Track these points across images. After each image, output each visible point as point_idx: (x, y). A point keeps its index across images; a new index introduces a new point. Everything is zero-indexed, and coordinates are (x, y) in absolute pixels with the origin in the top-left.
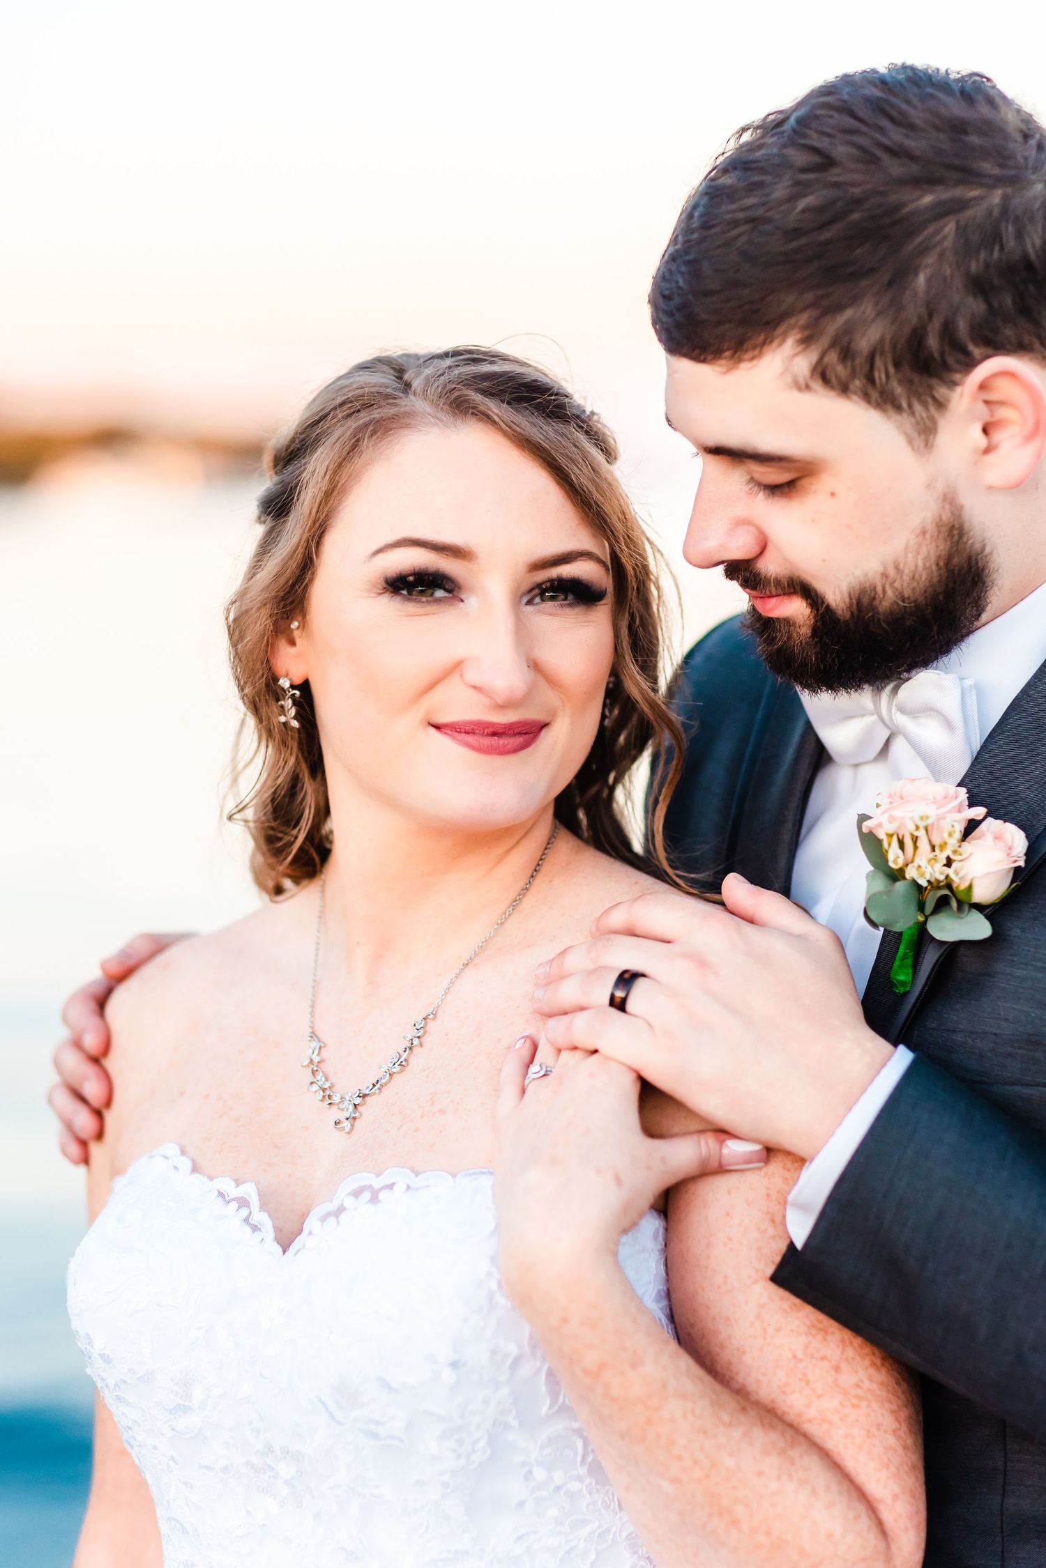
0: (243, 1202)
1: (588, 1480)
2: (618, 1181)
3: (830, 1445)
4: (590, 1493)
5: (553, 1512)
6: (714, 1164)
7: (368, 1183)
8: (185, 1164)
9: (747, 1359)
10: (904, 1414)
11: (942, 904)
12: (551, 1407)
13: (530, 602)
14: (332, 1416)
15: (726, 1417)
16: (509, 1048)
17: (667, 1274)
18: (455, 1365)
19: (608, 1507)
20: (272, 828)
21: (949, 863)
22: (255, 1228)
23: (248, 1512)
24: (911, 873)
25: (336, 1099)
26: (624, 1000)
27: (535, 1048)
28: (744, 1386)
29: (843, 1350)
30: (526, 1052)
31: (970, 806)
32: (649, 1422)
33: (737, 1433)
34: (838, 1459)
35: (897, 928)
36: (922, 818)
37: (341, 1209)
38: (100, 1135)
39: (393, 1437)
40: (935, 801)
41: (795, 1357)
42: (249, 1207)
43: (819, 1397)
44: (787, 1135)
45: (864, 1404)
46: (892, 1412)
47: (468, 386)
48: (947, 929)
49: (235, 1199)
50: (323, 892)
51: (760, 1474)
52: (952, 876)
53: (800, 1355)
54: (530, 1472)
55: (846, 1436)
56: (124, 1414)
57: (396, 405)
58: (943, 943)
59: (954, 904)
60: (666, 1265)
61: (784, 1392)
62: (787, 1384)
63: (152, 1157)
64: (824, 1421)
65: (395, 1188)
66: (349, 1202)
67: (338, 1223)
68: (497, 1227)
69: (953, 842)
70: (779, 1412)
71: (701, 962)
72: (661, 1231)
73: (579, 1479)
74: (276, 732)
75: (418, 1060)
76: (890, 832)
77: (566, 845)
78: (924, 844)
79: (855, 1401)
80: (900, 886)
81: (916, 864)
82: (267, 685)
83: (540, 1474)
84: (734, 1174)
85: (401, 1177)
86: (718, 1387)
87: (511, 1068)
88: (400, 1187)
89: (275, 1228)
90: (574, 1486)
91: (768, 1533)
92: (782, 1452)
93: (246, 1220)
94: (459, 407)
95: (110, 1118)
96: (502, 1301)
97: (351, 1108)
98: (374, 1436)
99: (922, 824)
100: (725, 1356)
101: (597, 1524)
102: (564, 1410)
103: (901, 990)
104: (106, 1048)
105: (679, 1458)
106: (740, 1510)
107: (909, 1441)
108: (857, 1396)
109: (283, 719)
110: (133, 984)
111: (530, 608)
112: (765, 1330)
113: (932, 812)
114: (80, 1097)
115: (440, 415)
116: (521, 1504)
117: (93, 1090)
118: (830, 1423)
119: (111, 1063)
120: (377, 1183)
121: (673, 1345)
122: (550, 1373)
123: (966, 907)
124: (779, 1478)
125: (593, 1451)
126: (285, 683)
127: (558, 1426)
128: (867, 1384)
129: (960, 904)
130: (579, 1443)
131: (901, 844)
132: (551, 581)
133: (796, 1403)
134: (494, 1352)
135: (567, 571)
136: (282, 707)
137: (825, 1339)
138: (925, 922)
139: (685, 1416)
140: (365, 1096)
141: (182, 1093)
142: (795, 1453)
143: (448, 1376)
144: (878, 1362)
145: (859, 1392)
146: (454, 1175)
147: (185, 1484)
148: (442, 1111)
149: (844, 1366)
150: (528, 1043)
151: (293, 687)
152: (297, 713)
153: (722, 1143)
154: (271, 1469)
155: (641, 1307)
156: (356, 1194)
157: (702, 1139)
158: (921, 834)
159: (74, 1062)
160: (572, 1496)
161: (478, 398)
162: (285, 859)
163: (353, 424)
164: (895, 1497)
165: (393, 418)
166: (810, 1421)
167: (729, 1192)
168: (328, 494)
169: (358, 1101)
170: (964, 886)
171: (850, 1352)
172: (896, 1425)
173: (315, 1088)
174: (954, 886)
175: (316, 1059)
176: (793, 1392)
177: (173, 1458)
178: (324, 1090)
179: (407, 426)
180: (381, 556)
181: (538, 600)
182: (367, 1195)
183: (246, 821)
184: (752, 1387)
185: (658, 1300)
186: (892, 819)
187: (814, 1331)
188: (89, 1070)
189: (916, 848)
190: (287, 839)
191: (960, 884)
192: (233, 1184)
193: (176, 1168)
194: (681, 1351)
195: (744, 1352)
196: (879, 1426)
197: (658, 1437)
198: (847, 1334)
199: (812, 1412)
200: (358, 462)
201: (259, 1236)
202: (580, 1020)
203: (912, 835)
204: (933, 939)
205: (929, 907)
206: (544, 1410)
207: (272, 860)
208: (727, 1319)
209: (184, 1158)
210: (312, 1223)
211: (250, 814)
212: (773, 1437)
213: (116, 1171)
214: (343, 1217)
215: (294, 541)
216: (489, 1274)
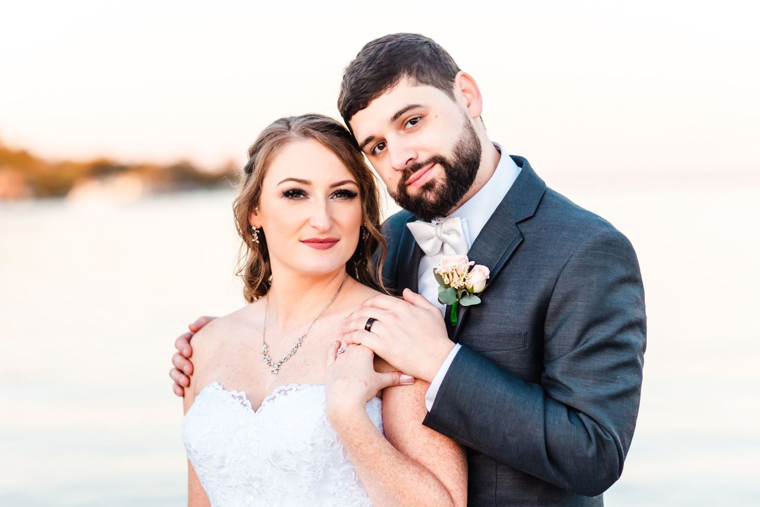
0: (240, 398)
1: (356, 486)
2: (366, 384)
3: (435, 472)
4: (357, 490)
5: (345, 497)
6: (397, 382)
7: (283, 389)
8: (220, 388)
9: (409, 445)
10: (460, 464)
11: (464, 294)
12: (344, 461)
13: (332, 198)
14: (272, 465)
15: (401, 461)
16: (331, 345)
17: (382, 418)
18: (312, 445)
19: (363, 495)
20: (250, 278)
21: (464, 280)
22: (245, 405)
23: (244, 501)
24: (452, 285)
25: (272, 364)
26: (370, 328)
27: (340, 345)
28: (407, 454)
29: (440, 442)
30: (337, 345)
31: (469, 261)
32: (376, 462)
33: (405, 467)
34: (438, 477)
35: (450, 304)
36: (454, 267)
37: (275, 397)
38: (189, 385)
39: (292, 471)
40: (458, 261)
41: (424, 444)
42: (242, 399)
43: (432, 457)
44: (422, 373)
45: (447, 460)
46: (456, 463)
47: (309, 127)
48: (466, 302)
49: (238, 397)
50: (268, 300)
51: (412, 480)
52: (466, 284)
53: (426, 443)
54: (337, 483)
55: (441, 470)
56: (202, 471)
57: (285, 134)
58: (466, 307)
59: (468, 294)
60: (382, 416)
61: (420, 456)
62: (421, 453)
63: (209, 387)
64: (434, 464)
65: (293, 390)
66: (277, 395)
67: (274, 402)
68: (326, 400)
69: (465, 273)
70: (419, 462)
71: (395, 316)
72: (380, 404)
73: (353, 485)
74: (251, 245)
75: (300, 350)
76: (444, 272)
77: (350, 282)
78: (456, 275)
79: (444, 459)
80: (449, 289)
81: (453, 282)
82: (247, 229)
83: (340, 483)
84: (404, 386)
85: (294, 386)
86: (398, 452)
87: (332, 351)
88: (294, 390)
89: (252, 405)
90: (352, 488)
91: (415, 499)
92: (419, 473)
93: (242, 403)
94: (306, 134)
95: (192, 378)
96: (328, 424)
97: (277, 366)
98: (286, 470)
99: (454, 269)
100: (401, 445)
101: (359, 501)
102: (348, 462)
103: (454, 325)
104: (191, 355)
105: (386, 474)
106: (405, 491)
107: (462, 473)
108: (444, 457)
109: (253, 240)
110: (200, 332)
111: (332, 200)
112: (414, 435)
113: (457, 264)
114: (182, 372)
115: (299, 137)
116: (334, 494)
117: (186, 369)
118: (436, 465)
119: (193, 360)
120: (286, 389)
121: (383, 438)
122: (344, 449)
123: (472, 295)
124: (418, 482)
125: (358, 476)
126: (254, 228)
127: (347, 467)
128: (448, 453)
129: (470, 293)
130: (353, 474)
131: (448, 276)
132: (338, 191)
133: (425, 459)
134: (325, 441)
135: (343, 187)
136: (253, 236)
137: (434, 439)
138: (459, 301)
139: (387, 461)
140: (282, 363)
141: (219, 366)
142: (424, 474)
143: (310, 448)
144: (452, 446)
145: (446, 456)
146: (312, 386)
147: (222, 493)
148: (308, 365)
149: (441, 447)
150: (338, 343)
151: (257, 229)
152: (258, 238)
153: (400, 375)
154: (251, 485)
155: (373, 425)
156: (279, 392)
157: (394, 374)
158: (454, 271)
159: (179, 360)
160: (351, 491)
161: (312, 131)
162: (255, 287)
163: (271, 141)
164: (457, 490)
165: (284, 139)
166: (429, 465)
167: (403, 391)
168: (264, 166)
169: (279, 364)
170: (471, 287)
171: (442, 443)
172: (457, 467)
173: (265, 360)
174: (467, 288)
175: (266, 351)
176: (424, 455)
177: (218, 485)
178: (268, 361)
179: (289, 141)
180: (281, 184)
181: (335, 197)
182: (283, 392)
183: (242, 276)
184: (410, 454)
185: (379, 427)
186: (444, 268)
187: (431, 436)
188: (185, 362)
189: (453, 277)
190: (256, 281)
191: (469, 287)
192: (237, 392)
193: (217, 389)
194: (386, 440)
195: (408, 443)
196: (452, 467)
197: (379, 467)
198: (442, 437)
199: (430, 462)
200: (273, 154)
201: (246, 408)
202: (355, 334)
203: (451, 272)
204: (463, 306)
205: (460, 297)
206: (342, 462)
207: (250, 289)
208: (402, 432)
209: (220, 386)
210: (265, 402)
211: (243, 273)
212: (416, 468)
213: (196, 394)
214: (275, 400)
215: (254, 181)
216: (323, 415)
